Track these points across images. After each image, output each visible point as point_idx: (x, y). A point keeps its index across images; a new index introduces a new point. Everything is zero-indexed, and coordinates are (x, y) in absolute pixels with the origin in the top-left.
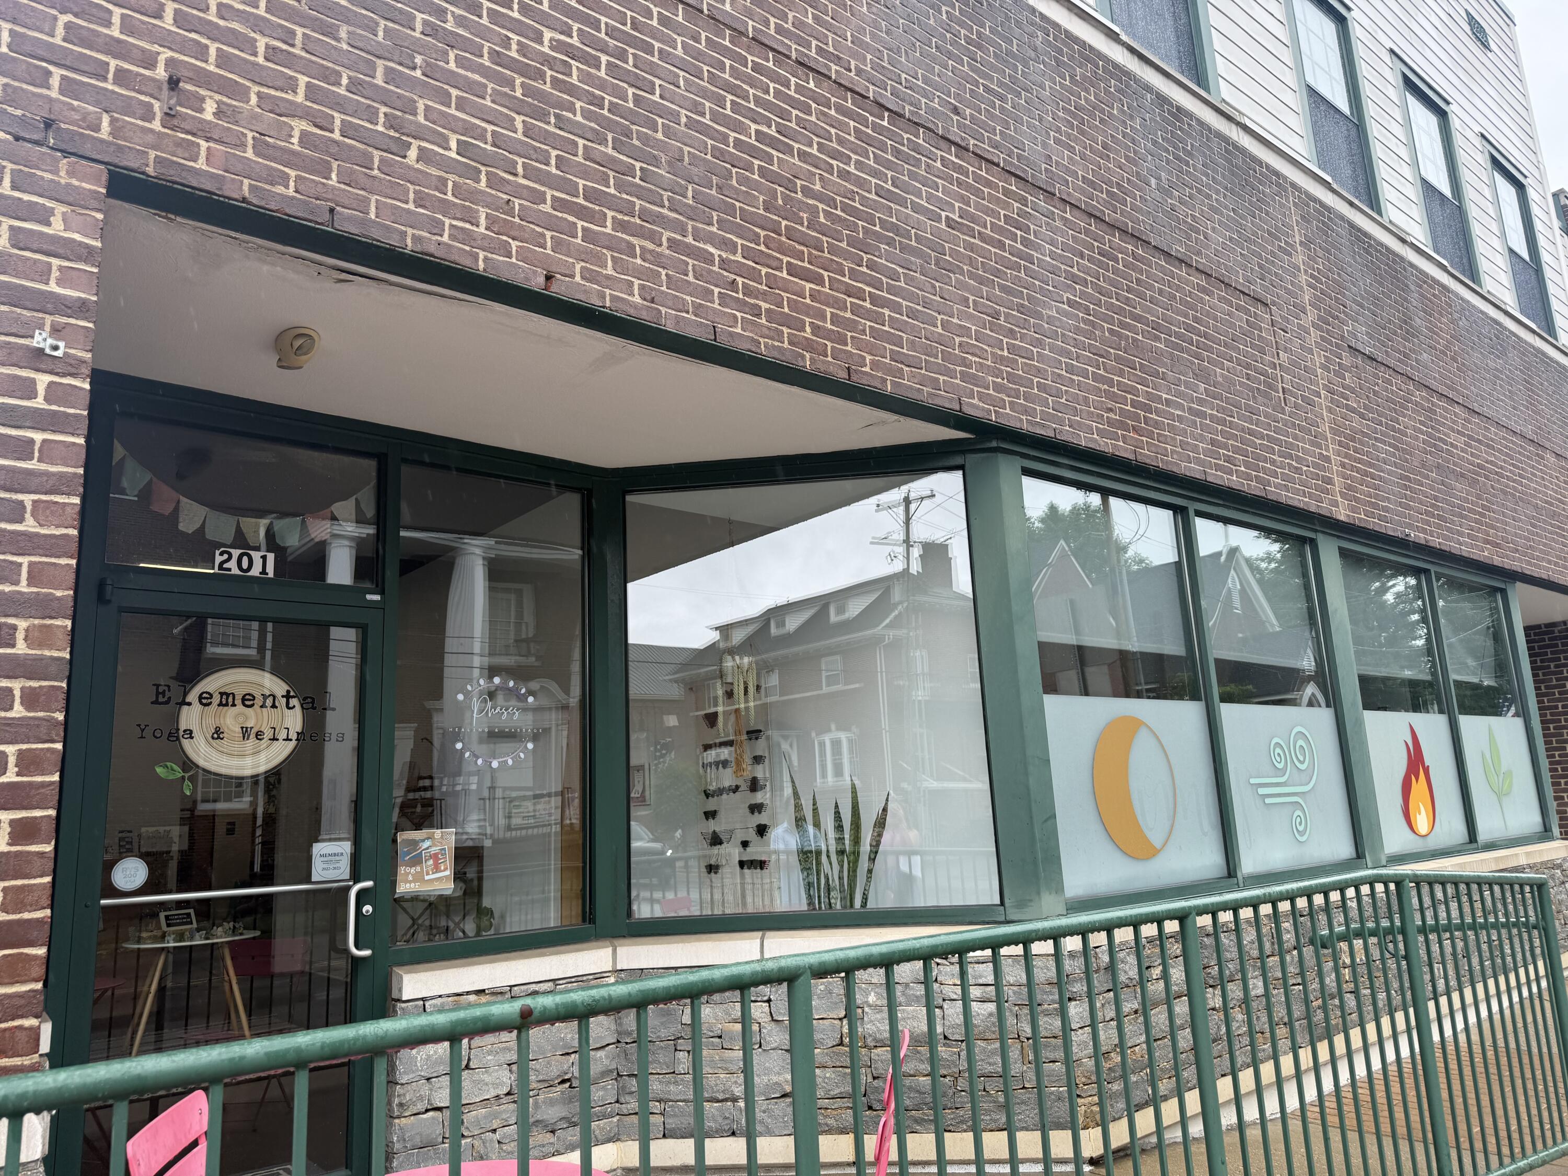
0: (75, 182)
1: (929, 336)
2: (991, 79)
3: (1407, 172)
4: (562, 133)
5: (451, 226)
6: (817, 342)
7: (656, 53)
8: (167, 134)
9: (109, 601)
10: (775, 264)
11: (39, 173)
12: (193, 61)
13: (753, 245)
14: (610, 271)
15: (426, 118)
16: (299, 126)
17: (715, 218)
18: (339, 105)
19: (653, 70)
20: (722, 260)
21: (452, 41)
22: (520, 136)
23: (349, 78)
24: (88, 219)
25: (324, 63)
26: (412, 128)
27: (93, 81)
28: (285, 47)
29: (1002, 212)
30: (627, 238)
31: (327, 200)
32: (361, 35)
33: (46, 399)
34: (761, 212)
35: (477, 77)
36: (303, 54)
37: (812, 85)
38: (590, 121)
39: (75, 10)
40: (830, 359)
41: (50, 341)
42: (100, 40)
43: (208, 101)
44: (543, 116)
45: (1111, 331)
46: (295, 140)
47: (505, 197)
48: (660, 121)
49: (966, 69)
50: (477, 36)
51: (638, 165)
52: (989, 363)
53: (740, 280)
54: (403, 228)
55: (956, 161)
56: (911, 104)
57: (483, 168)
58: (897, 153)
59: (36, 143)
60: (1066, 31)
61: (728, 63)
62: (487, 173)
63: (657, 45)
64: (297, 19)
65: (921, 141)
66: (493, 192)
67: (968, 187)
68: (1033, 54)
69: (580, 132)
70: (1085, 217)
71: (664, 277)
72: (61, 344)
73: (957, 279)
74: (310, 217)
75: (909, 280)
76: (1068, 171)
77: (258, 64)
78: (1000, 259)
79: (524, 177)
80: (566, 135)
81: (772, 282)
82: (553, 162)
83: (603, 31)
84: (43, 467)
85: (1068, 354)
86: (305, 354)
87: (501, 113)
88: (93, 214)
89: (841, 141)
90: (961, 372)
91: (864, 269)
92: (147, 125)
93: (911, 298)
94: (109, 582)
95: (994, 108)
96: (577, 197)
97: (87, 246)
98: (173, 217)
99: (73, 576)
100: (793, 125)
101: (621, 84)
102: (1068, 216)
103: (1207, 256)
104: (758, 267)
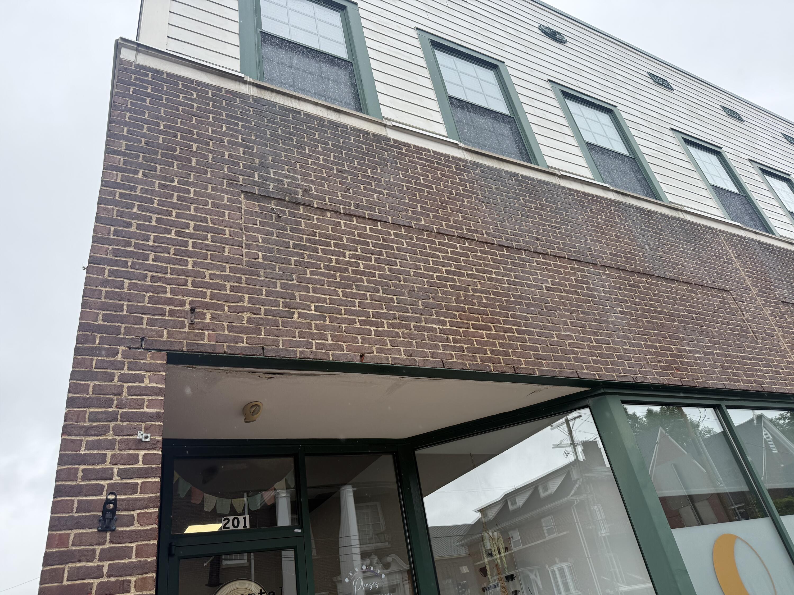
0: (154, 361)
1: (552, 343)
2: (551, 221)
3: (780, 211)
4: (359, 292)
5: (316, 343)
6: (494, 358)
7: (395, 249)
8: (191, 332)
9: (174, 555)
10: (466, 326)
11: (139, 361)
12: (200, 299)
13: (454, 320)
14: (389, 347)
15: (300, 300)
16: (246, 315)
17: (434, 312)
18: (263, 303)
19: (395, 256)
20: (441, 330)
21: (308, 265)
22: (341, 297)
23: (266, 291)
24: (159, 376)
25: (255, 287)
26: (295, 305)
27: (160, 317)
28: (238, 285)
29: (573, 278)
30: (395, 330)
31: (261, 344)
32: (269, 272)
33: (143, 463)
34: (455, 304)
35: (320, 277)
36: (246, 286)
37: (467, 245)
38: (371, 284)
39: (152, 290)
40: (503, 365)
41: (144, 435)
42: (163, 300)
43: (207, 314)
44: (350, 287)
45: (647, 322)
46: (245, 322)
47: (338, 325)
48: (402, 276)
49: (538, 220)
50: (317, 261)
51: (395, 297)
52: (587, 350)
53: (451, 337)
54: (295, 349)
55: (543, 261)
56: (515, 242)
57: (327, 315)
58: (514, 264)
59: (138, 348)
60: (583, 192)
61: (427, 245)
62: (329, 317)
63: (395, 246)
64: (242, 272)
65: (524, 256)
66: (333, 324)
67: (553, 271)
68: (569, 206)
69: (367, 290)
70: (616, 271)
71: (414, 344)
72: (149, 435)
73: (558, 314)
74: (254, 353)
75: (533, 319)
76: (601, 252)
77: (227, 294)
78: (578, 300)
79: (345, 314)
80: (361, 292)
81: (466, 334)
82: (357, 305)
83: (371, 246)
84: (142, 496)
85: (628, 338)
86: (257, 414)
87: (332, 290)
88: (162, 373)
89: (486, 265)
90: (573, 358)
91: (511, 319)
92: (183, 330)
93: (537, 327)
94: (173, 544)
95: (556, 233)
96: (370, 317)
97: (159, 388)
98: (195, 366)
99: (156, 549)
100: (462, 264)
101: (382, 265)
102: (607, 272)
103: (686, 275)
104: (458, 329)
